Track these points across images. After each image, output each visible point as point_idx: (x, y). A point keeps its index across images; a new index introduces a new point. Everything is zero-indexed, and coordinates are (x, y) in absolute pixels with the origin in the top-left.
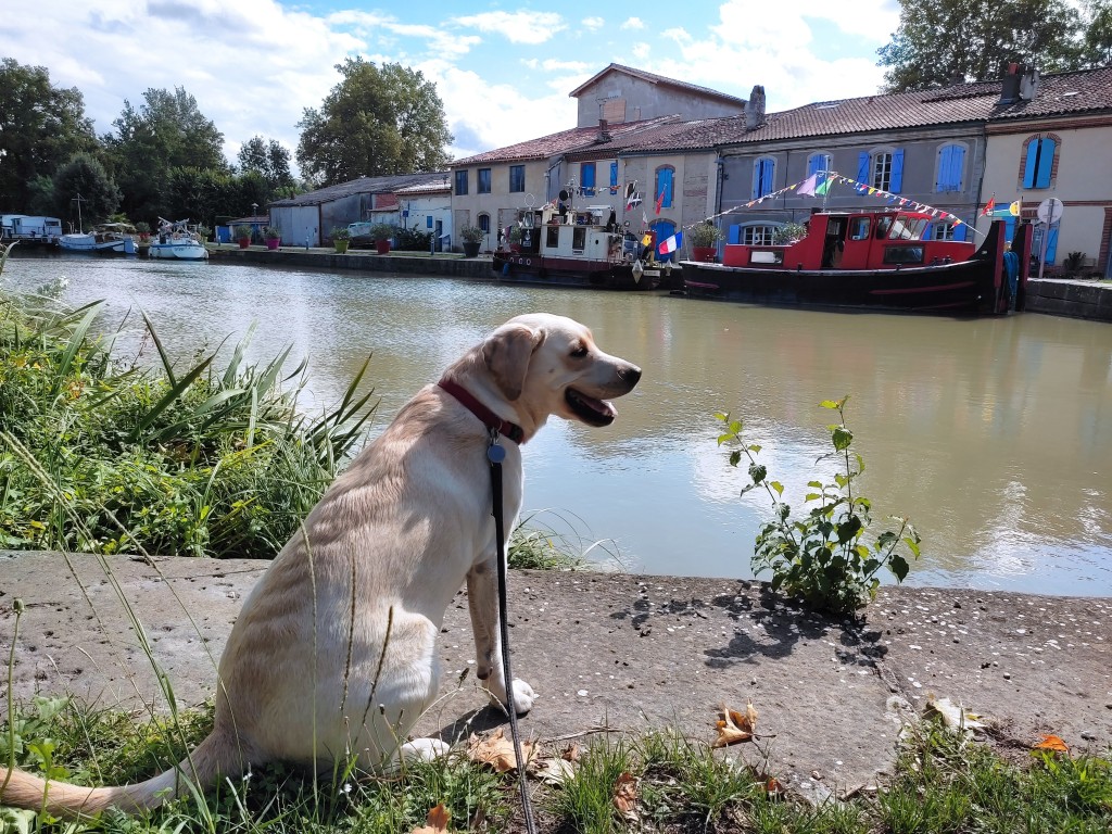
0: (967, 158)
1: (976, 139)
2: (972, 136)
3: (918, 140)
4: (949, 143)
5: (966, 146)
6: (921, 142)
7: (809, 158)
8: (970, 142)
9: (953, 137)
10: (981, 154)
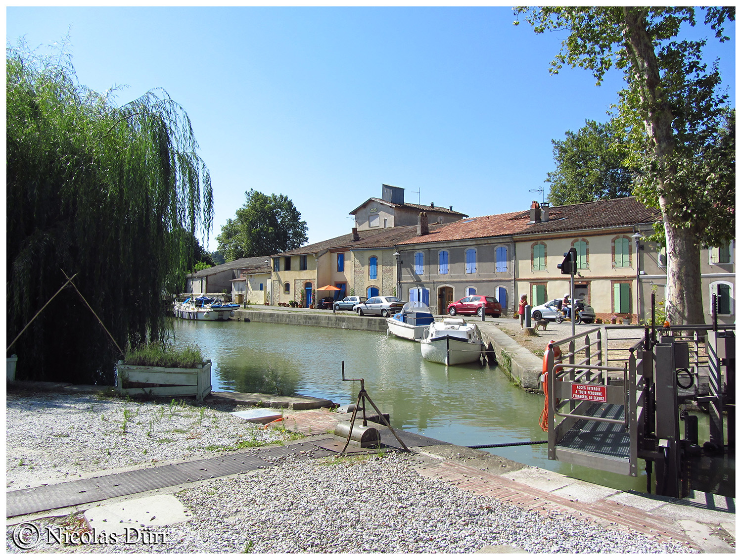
0: (508, 254)
1: (510, 244)
2: (508, 242)
3: (485, 244)
4: (499, 246)
5: (507, 247)
6: (487, 245)
7: (439, 253)
8: (509, 246)
9: (500, 243)
10: (513, 252)
